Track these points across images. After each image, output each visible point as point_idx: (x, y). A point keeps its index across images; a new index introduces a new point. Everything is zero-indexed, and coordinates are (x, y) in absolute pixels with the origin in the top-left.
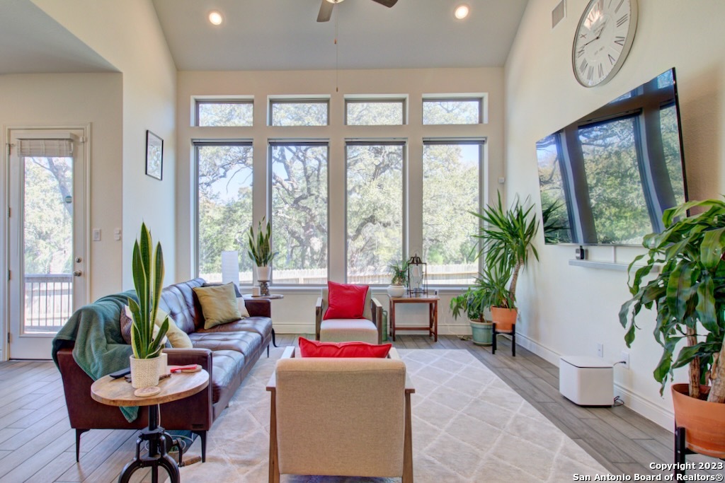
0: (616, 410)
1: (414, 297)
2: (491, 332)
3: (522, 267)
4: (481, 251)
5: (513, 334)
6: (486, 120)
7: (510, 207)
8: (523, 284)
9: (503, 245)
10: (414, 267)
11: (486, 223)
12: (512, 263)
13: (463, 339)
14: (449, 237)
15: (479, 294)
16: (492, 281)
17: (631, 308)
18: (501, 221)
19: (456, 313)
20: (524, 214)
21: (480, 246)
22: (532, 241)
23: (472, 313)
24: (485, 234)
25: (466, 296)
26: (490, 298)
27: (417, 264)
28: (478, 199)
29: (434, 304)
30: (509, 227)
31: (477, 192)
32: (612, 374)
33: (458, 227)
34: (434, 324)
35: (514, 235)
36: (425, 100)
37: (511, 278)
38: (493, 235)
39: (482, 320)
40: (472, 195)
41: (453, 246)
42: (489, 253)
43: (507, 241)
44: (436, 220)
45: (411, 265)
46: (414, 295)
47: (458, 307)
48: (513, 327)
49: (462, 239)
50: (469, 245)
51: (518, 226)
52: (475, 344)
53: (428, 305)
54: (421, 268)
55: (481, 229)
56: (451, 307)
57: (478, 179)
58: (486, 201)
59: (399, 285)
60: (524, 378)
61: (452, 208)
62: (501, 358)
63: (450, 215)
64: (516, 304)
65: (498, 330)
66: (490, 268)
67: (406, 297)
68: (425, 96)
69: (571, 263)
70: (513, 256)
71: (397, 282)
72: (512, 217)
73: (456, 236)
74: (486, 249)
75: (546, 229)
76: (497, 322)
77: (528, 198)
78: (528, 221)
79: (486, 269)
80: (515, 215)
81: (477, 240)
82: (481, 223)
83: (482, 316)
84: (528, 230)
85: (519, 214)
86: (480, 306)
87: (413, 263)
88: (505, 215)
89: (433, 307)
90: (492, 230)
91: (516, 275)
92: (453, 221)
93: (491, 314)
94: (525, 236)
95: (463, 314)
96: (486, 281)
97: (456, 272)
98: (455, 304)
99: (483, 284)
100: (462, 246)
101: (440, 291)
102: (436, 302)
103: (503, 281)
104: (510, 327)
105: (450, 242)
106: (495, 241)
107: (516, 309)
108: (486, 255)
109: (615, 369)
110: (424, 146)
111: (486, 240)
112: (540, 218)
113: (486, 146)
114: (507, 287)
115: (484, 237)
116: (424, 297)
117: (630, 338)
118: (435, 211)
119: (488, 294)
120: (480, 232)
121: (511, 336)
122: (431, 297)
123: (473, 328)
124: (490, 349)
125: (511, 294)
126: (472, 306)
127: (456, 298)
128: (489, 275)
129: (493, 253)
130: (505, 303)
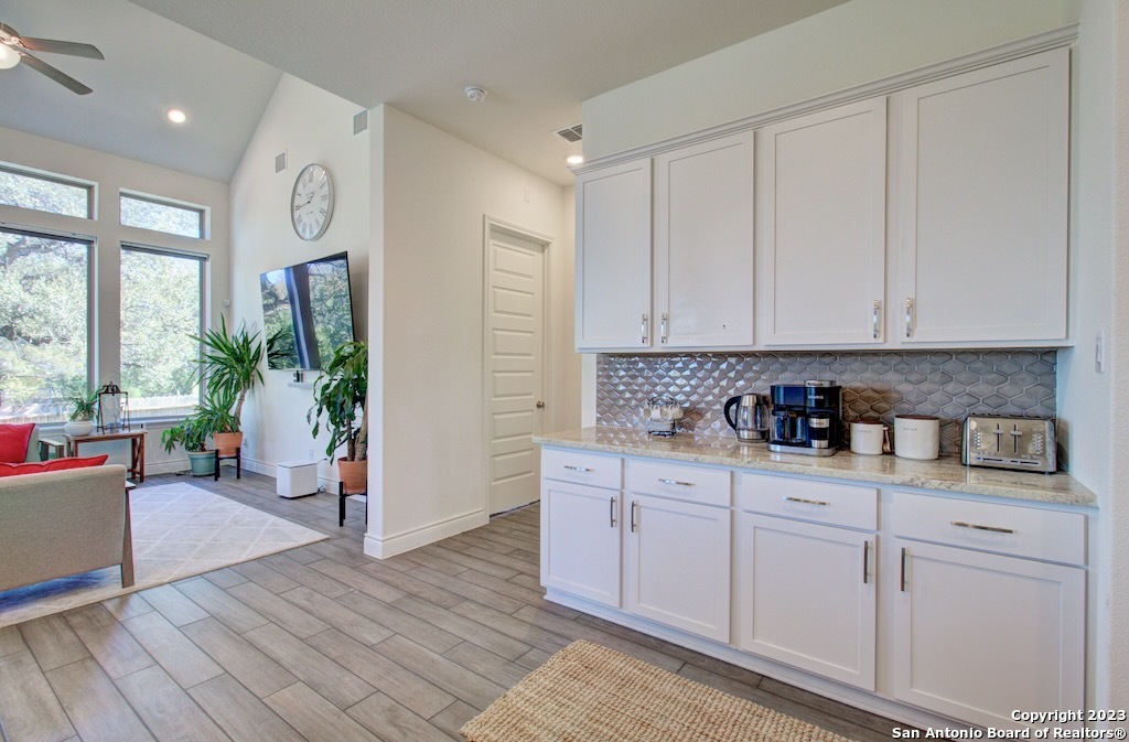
0: (319, 496)
1: (108, 433)
2: (214, 460)
3: (248, 392)
4: (202, 377)
5: (238, 457)
6: (208, 236)
7: (236, 331)
8: (248, 409)
9: (228, 370)
10: (107, 398)
11: (208, 348)
12: (237, 388)
13: (178, 475)
14: (155, 361)
15: (199, 422)
16: (215, 408)
17: (315, 412)
18: (225, 346)
19: (170, 446)
20: (250, 340)
21: (201, 372)
22: (258, 367)
23: (191, 445)
24: (208, 360)
25: (182, 427)
26: (212, 424)
27: (113, 393)
28: (198, 314)
29: (138, 440)
30: (233, 352)
31: (197, 305)
32: (316, 469)
33: (170, 348)
34: (138, 464)
35: (240, 360)
36: (122, 194)
37: (236, 402)
38: (216, 360)
39: (203, 450)
40: (190, 309)
41: (162, 373)
42: (212, 378)
43: (232, 367)
44: (135, 339)
45: (103, 396)
46: (108, 431)
47: (173, 438)
48: (238, 450)
49: (176, 364)
50: (186, 370)
51: (243, 352)
52: (195, 476)
53: (129, 441)
54: (119, 399)
55: (202, 353)
56: (163, 441)
57: (198, 289)
58: (208, 325)
59: (84, 420)
60: (246, 492)
61: (160, 323)
62: (225, 482)
63: (157, 333)
64: (241, 428)
65: (221, 456)
66: (212, 395)
67: (95, 434)
68: (123, 190)
69: (290, 385)
70: (238, 382)
71: (79, 418)
72: (237, 341)
73: (167, 360)
74: (209, 375)
75: (269, 356)
76: (220, 448)
77: (255, 324)
78: (254, 347)
79: (209, 396)
80: (241, 341)
81: (197, 365)
82: (201, 347)
83: (202, 445)
84: (254, 356)
85: (245, 340)
86: (200, 435)
87: (107, 392)
88: (230, 340)
89: (137, 444)
90: (214, 355)
91: (242, 399)
92: (162, 341)
93: (212, 443)
94: (251, 361)
95: (179, 447)
96: (209, 408)
97: (166, 406)
98: (168, 437)
99: (205, 412)
100: (174, 373)
101: (148, 424)
102: (142, 436)
103: (227, 406)
104: (234, 451)
105: (159, 367)
106: (219, 366)
107: (241, 434)
108: (208, 381)
109: (318, 466)
110: (123, 252)
111: (208, 365)
112: (264, 346)
113: (208, 264)
114: (232, 412)
115: (205, 362)
116: (122, 432)
117: (315, 432)
118: (133, 327)
119: (210, 421)
120: (201, 357)
121: (235, 460)
122: (134, 431)
123: (192, 459)
124: (213, 477)
125: (236, 419)
126: (190, 436)
127: (169, 430)
128: (212, 401)
129: (217, 379)
130: (229, 428)
